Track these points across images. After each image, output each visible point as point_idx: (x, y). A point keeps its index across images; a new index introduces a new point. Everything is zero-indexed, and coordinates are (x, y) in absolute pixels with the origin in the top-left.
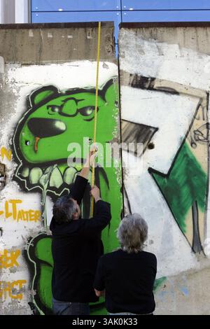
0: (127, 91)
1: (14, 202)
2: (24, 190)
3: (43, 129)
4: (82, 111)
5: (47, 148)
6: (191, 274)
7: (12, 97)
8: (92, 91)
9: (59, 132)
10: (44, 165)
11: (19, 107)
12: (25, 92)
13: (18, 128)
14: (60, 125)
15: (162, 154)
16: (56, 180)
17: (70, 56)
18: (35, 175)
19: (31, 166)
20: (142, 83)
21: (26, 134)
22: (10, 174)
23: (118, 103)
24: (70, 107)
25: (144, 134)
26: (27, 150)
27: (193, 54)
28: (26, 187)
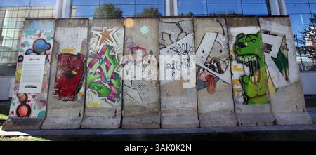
0: (263, 34)
1: (236, 66)
2: (238, 62)
3: (242, 45)
4: (252, 40)
5: (243, 51)
6: (286, 87)
7: (232, 36)
8: (254, 35)
9: (246, 46)
10: (243, 56)
11: (234, 39)
12: (236, 35)
13: (235, 45)
14: (246, 44)
15: (274, 53)
16: (247, 60)
17: (247, 25)
18: (241, 58)
19: (239, 56)
20: (267, 32)
21: (237, 47)
22: (234, 58)
23: (261, 38)
24: (248, 39)
25: (269, 47)
26: (238, 51)
27: (280, 25)
28: (239, 62)
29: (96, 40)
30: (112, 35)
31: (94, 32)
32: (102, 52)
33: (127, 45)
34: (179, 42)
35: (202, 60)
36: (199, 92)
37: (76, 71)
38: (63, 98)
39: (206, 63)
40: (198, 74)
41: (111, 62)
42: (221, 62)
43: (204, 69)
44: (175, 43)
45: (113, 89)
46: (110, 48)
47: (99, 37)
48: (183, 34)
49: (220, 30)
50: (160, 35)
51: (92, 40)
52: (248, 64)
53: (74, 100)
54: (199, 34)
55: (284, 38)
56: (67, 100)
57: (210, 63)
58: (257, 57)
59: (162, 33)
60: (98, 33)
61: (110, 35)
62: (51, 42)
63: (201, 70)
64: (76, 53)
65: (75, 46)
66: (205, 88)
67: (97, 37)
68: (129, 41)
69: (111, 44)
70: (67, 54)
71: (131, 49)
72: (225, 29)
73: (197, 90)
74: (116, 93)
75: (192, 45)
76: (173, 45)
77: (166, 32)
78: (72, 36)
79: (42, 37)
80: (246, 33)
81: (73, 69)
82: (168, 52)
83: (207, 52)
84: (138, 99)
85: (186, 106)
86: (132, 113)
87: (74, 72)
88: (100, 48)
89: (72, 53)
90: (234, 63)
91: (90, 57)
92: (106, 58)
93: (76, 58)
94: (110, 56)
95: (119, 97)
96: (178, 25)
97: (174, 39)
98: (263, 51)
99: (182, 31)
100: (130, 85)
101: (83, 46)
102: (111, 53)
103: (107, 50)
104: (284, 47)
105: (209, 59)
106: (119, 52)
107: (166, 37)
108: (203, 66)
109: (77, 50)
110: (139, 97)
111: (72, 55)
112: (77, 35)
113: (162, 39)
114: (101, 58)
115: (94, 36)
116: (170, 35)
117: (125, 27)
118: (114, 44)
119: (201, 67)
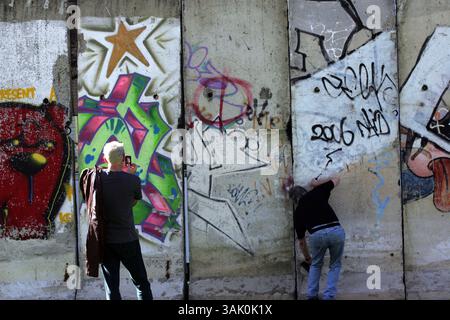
29: (97, 59)
30: (145, 43)
31: (88, 35)
32: (118, 96)
33: (191, 73)
34: (352, 60)
35: (419, 114)
36: (408, 205)
37: (45, 153)
38: (15, 232)
39: (431, 121)
40: (405, 154)
41: (147, 124)
43: (425, 141)
44: (338, 63)
45: (158, 203)
46: (140, 81)
47: (105, 50)
48: (363, 35)
50: (291, 37)
51: (82, 61)
53: (45, 236)
54: (413, 32)
56: (26, 238)
57: (444, 122)
59: (298, 31)
60: (100, 37)
61: (139, 42)
63: (417, 143)
64: (38, 102)
65: (33, 81)
66: (425, 194)
67: (97, 50)
68: (196, 60)
69: (141, 70)
70: (12, 105)
71: (205, 83)
73: (404, 202)
74: (167, 213)
75: (391, 69)
76: (333, 69)
77: (312, 29)
78: (20, 51)
81: (35, 147)
82: (317, 90)
83: (436, 89)
84: (231, 228)
85: (369, 246)
86: (215, 269)
87: (39, 158)
88: (109, 82)
89: (25, 100)
91: (83, 110)
92: (129, 113)
93: (40, 116)
94: (142, 106)
95: (174, 224)
96: (346, 4)
97: (333, 51)
99: (360, 26)
100: (205, 189)
101: (57, 79)
102: (144, 99)
103: (133, 88)
105: (442, 111)
106: (169, 95)
107: (309, 45)
108: (424, 133)
109: (42, 90)
110: (232, 222)
111: (27, 108)
112: (37, 46)
113: (297, 51)
114: (117, 114)
115: (89, 46)
116: (322, 38)
117: (181, 17)
118: (151, 71)
119: (417, 135)
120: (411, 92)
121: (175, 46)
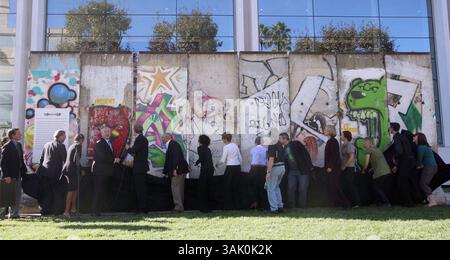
0: (389, 80)
1: (347, 124)
2: (351, 120)
3: (357, 95)
4: (372, 89)
5: (360, 103)
7: (344, 82)
8: (376, 81)
9: (363, 97)
10: (358, 110)
11: (347, 86)
12: (350, 80)
13: (347, 95)
14: (364, 94)
15: (404, 107)
16: (363, 116)
17: (367, 65)
18: (355, 114)
19: (353, 110)
20: (395, 77)
21: (350, 98)
22: (345, 113)
23: (386, 85)
24: (367, 87)
25: (396, 99)
26: (351, 104)
27: (414, 65)
28: (352, 118)
29: (147, 86)
30: (170, 79)
31: (142, 74)
32: (156, 104)
34: (267, 90)
35: (300, 116)
37: (118, 131)
39: (305, 120)
40: (293, 135)
41: (170, 117)
42: (327, 119)
43: (302, 129)
44: (262, 91)
46: (167, 97)
47: (150, 82)
48: (274, 78)
49: (327, 72)
50: (240, 79)
51: (139, 85)
52: (365, 122)
54: (297, 78)
55: (419, 86)
57: (311, 120)
58: (379, 112)
59: (244, 76)
60: (148, 75)
61: (167, 78)
62: (77, 88)
63: (299, 130)
64: (116, 106)
65: (114, 96)
67: (146, 81)
68: (194, 88)
69: (168, 91)
70: (103, 107)
72: (334, 71)
75: (286, 95)
76: (260, 94)
77: (250, 75)
78: (108, 80)
79: (62, 79)
80: (364, 78)
81: (114, 128)
83: (307, 105)
87: (116, 133)
88: (152, 97)
89: (109, 105)
90: (345, 120)
91: (139, 110)
92: (161, 112)
93: (117, 113)
94: (168, 109)
96: (266, 64)
97: (260, 86)
98: (387, 103)
99: (272, 74)
101: (126, 95)
103: (163, 100)
104: (418, 99)
105: (310, 115)
107: (249, 83)
108: (302, 125)
109: (118, 100)
111: (110, 108)
112: (117, 78)
113: (243, 85)
114: (155, 113)
115: (143, 79)
116: (255, 79)
117: (188, 66)
118: (172, 92)
119: (299, 126)
120: (296, 106)
121: (184, 81)
